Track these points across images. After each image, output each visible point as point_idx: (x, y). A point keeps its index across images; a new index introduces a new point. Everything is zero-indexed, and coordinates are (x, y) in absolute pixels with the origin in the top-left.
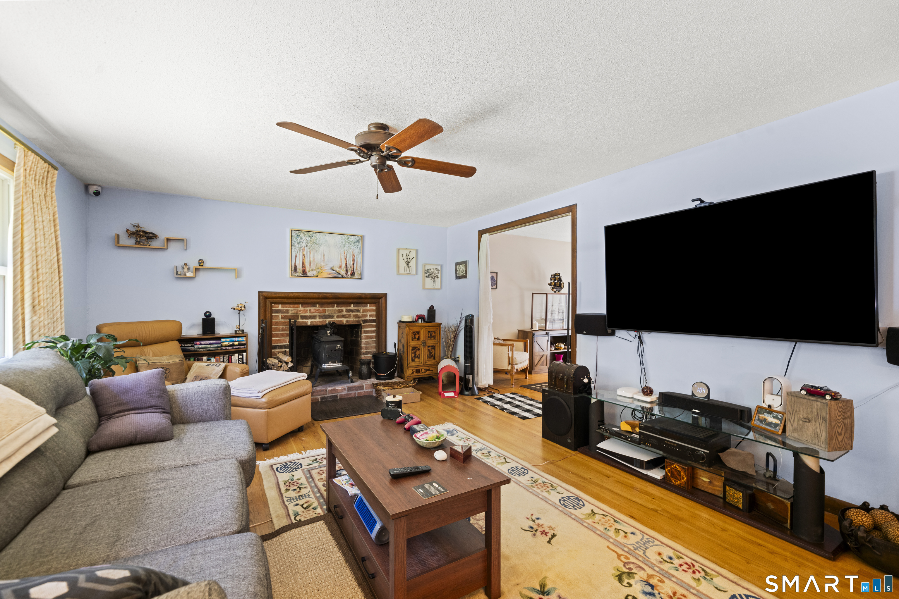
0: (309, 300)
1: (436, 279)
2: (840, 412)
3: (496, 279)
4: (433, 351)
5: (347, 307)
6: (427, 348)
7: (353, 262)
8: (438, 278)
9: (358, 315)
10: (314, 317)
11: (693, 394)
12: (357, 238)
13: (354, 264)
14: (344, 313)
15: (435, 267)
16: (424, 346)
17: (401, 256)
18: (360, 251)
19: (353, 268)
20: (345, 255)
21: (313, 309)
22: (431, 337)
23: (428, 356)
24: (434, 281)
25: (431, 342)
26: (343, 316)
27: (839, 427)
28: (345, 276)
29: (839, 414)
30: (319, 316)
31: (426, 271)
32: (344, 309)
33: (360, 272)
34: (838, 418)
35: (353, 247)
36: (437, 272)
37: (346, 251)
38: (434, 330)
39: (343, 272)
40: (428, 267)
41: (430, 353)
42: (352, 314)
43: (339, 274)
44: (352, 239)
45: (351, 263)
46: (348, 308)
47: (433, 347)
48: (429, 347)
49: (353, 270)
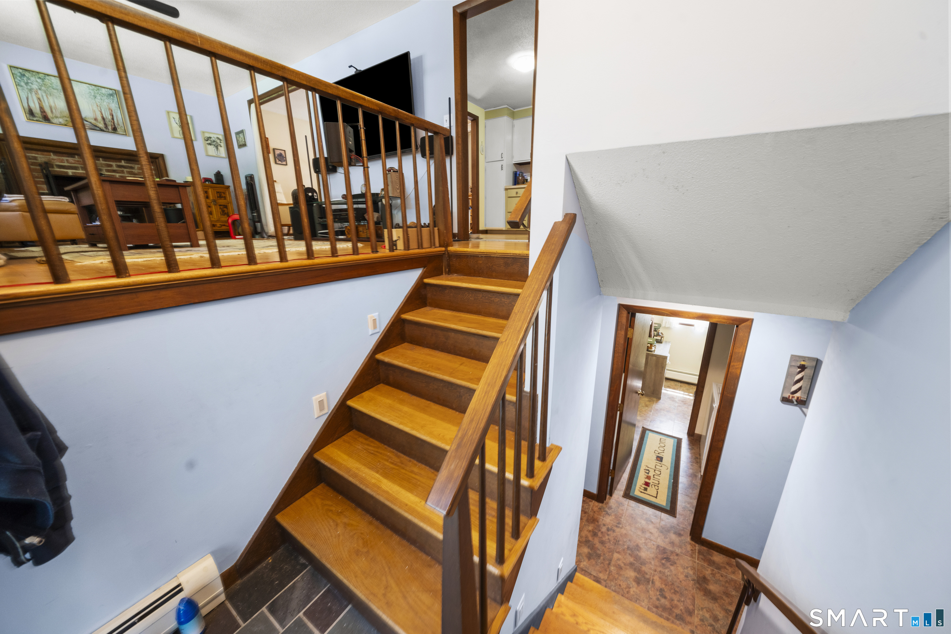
0: (62, 149)
1: (219, 148)
2: (397, 178)
3: (284, 156)
4: (225, 209)
5: (116, 162)
6: (218, 207)
7: (111, 117)
8: (221, 146)
9: (132, 171)
10: (76, 168)
11: (362, 192)
12: (111, 92)
13: (113, 119)
14: (115, 168)
15: (216, 136)
16: (215, 205)
17: (172, 120)
18: (117, 106)
19: (114, 123)
20: (99, 108)
21: (71, 159)
22: (220, 197)
23: (221, 213)
24: (217, 149)
25: (222, 202)
26: (114, 171)
27: (397, 186)
28: (105, 129)
29: (397, 179)
30: (82, 167)
31: (206, 139)
32: (114, 164)
33: (123, 128)
34: (397, 181)
35: (106, 101)
36: (218, 141)
37: (98, 104)
38: (223, 191)
39: (101, 125)
40: (207, 135)
41: (223, 211)
42: (125, 170)
43: (96, 126)
44: (104, 91)
45: (110, 117)
46: (119, 164)
47: (226, 207)
48: (221, 205)
49: (114, 125)
